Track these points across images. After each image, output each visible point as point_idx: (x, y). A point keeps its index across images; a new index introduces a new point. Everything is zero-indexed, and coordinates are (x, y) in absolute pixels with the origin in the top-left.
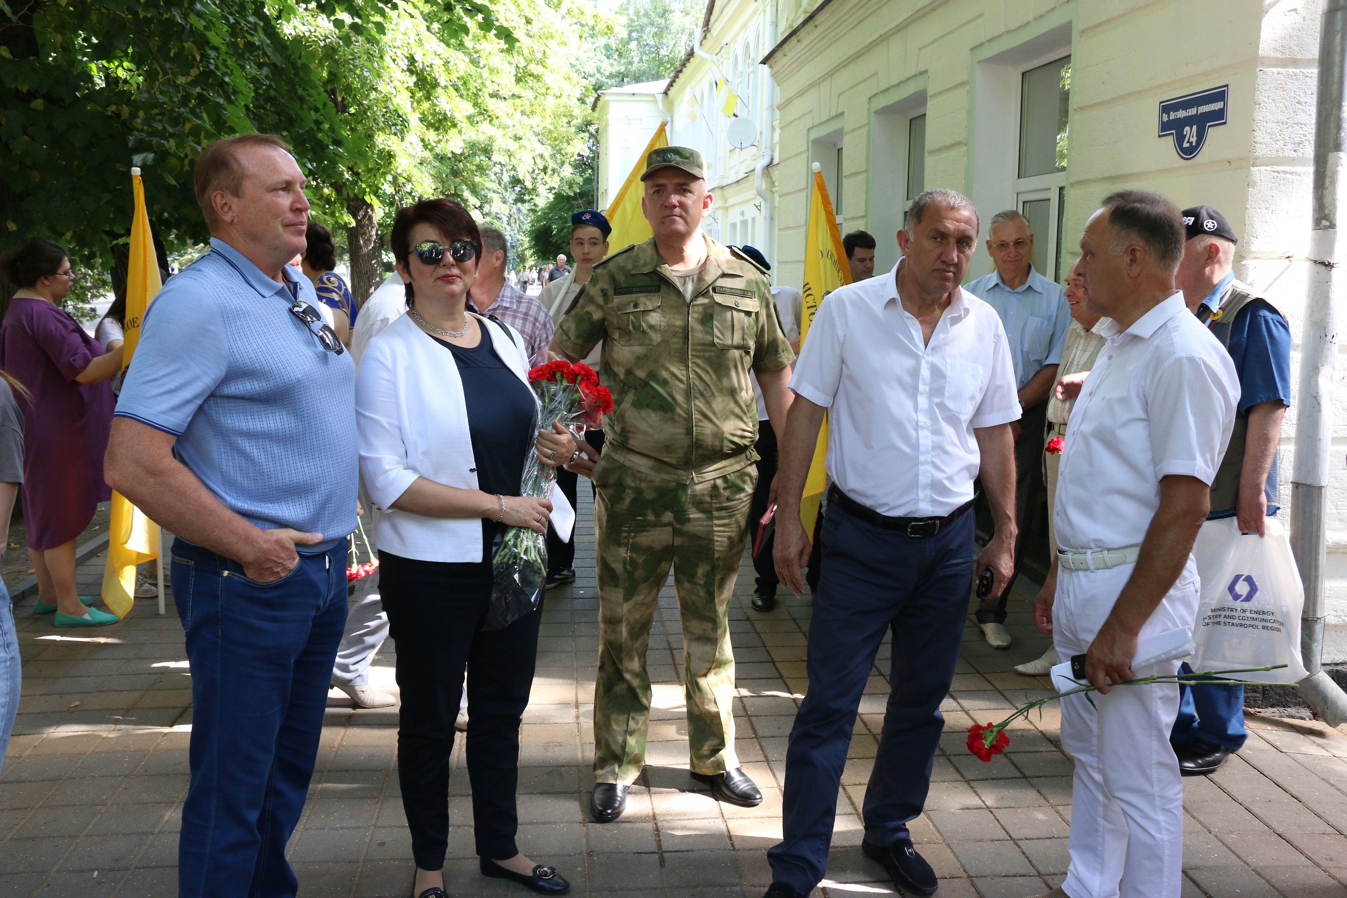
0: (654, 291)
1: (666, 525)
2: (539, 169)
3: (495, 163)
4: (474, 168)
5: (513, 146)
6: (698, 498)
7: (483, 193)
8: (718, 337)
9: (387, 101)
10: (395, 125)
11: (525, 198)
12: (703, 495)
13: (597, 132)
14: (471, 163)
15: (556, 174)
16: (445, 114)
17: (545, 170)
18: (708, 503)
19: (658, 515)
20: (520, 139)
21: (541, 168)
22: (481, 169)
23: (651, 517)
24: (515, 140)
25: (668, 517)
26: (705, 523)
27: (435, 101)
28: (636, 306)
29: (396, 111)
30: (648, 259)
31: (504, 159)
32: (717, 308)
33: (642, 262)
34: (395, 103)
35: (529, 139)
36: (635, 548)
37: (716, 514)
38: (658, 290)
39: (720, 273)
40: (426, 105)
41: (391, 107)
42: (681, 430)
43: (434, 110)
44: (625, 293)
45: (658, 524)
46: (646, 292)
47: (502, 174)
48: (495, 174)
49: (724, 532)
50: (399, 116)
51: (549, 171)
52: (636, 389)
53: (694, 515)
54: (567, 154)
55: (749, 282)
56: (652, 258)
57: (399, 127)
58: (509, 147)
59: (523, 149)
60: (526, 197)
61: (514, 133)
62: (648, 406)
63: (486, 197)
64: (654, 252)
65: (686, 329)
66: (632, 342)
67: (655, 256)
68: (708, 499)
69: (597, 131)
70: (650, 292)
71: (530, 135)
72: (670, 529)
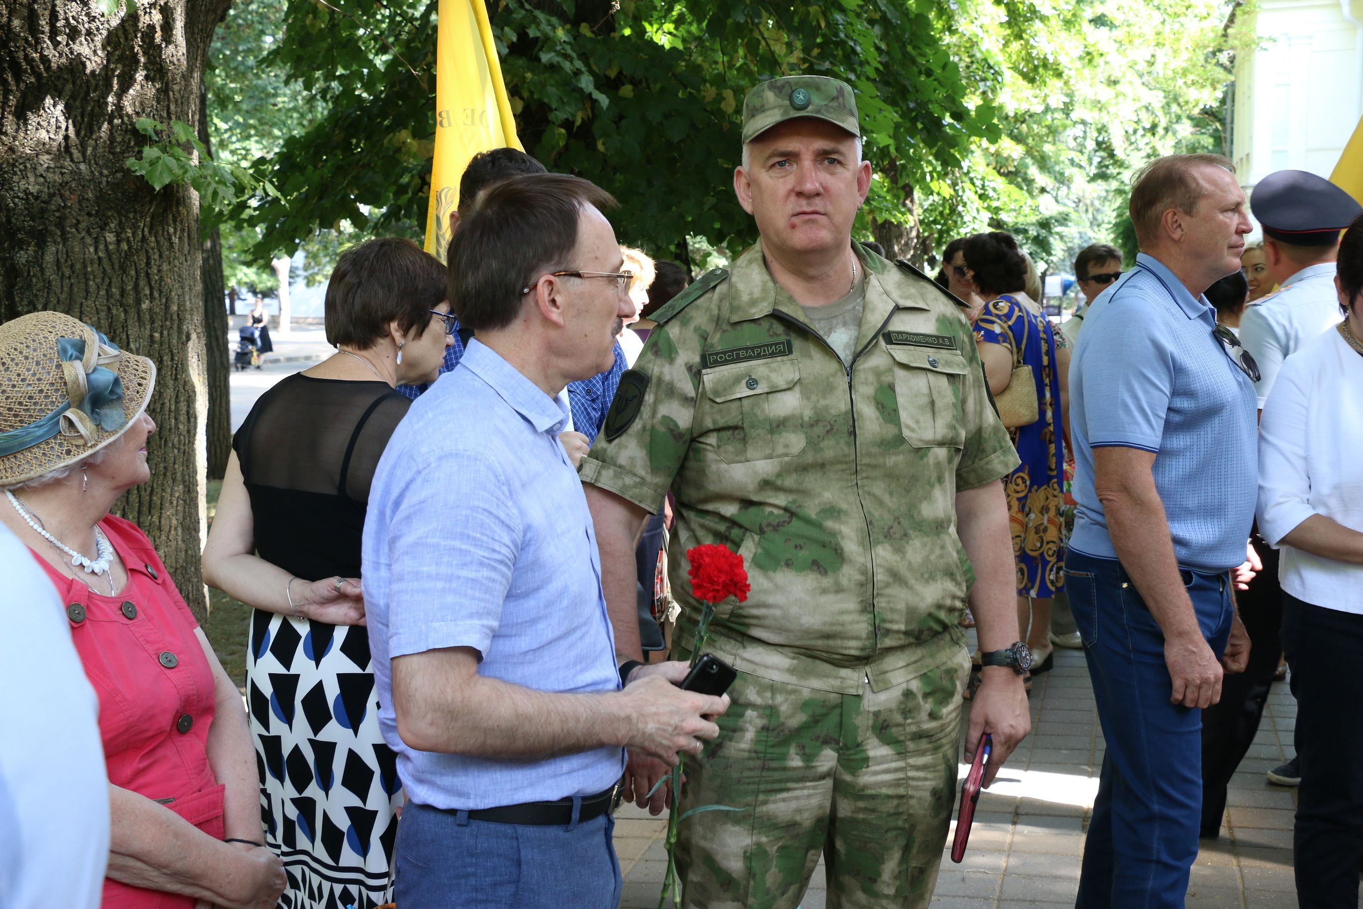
0: (782, 353)
1: (823, 777)
2: (1144, 129)
3: (1075, 123)
4: (1044, 131)
5: (1105, 94)
6: (882, 717)
7: (1057, 168)
8: (908, 427)
9: (972, 46)
10: (984, 80)
11: (1109, 172)
12: (891, 711)
13: (1232, 62)
14: (1039, 124)
15: (1170, 133)
16: (1045, 58)
17: (1153, 129)
18: (898, 725)
19: (808, 758)
20: (1115, 83)
21: (1148, 126)
22: (1053, 131)
23: (796, 762)
24: (1109, 85)
25: (828, 759)
26: (894, 765)
27: (1032, 41)
28: (752, 383)
29: (985, 60)
30: (757, 292)
31: (1091, 116)
32: (900, 373)
33: (745, 298)
34: (983, 49)
35: (1131, 83)
36: (769, 825)
37: (911, 745)
38: (787, 350)
39: (891, 307)
40: (1016, 46)
41: (979, 56)
42: (851, 603)
43: (1029, 54)
44: (726, 362)
45: (805, 776)
46: (765, 357)
47: (1085, 138)
48: (1075, 139)
49: (925, 779)
50: (990, 67)
51: (1160, 131)
52: (761, 532)
53: (877, 750)
54: (1187, 102)
55: (943, 320)
56: (764, 290)
57: (989, 83)
58: (1098, 98)
59: (1121, 98)
60: (1112, 170)
61: (1106, 75)
62: (788, 564)
63: (1062, 174)
64: (767, 277)
65: (852, 416)
66: (750, 453)
67: (771, 284)
68: (899, 718)
69: (1232, 60)
70: (773, 355)
71: (1132, 76)
72: (829, 783)
